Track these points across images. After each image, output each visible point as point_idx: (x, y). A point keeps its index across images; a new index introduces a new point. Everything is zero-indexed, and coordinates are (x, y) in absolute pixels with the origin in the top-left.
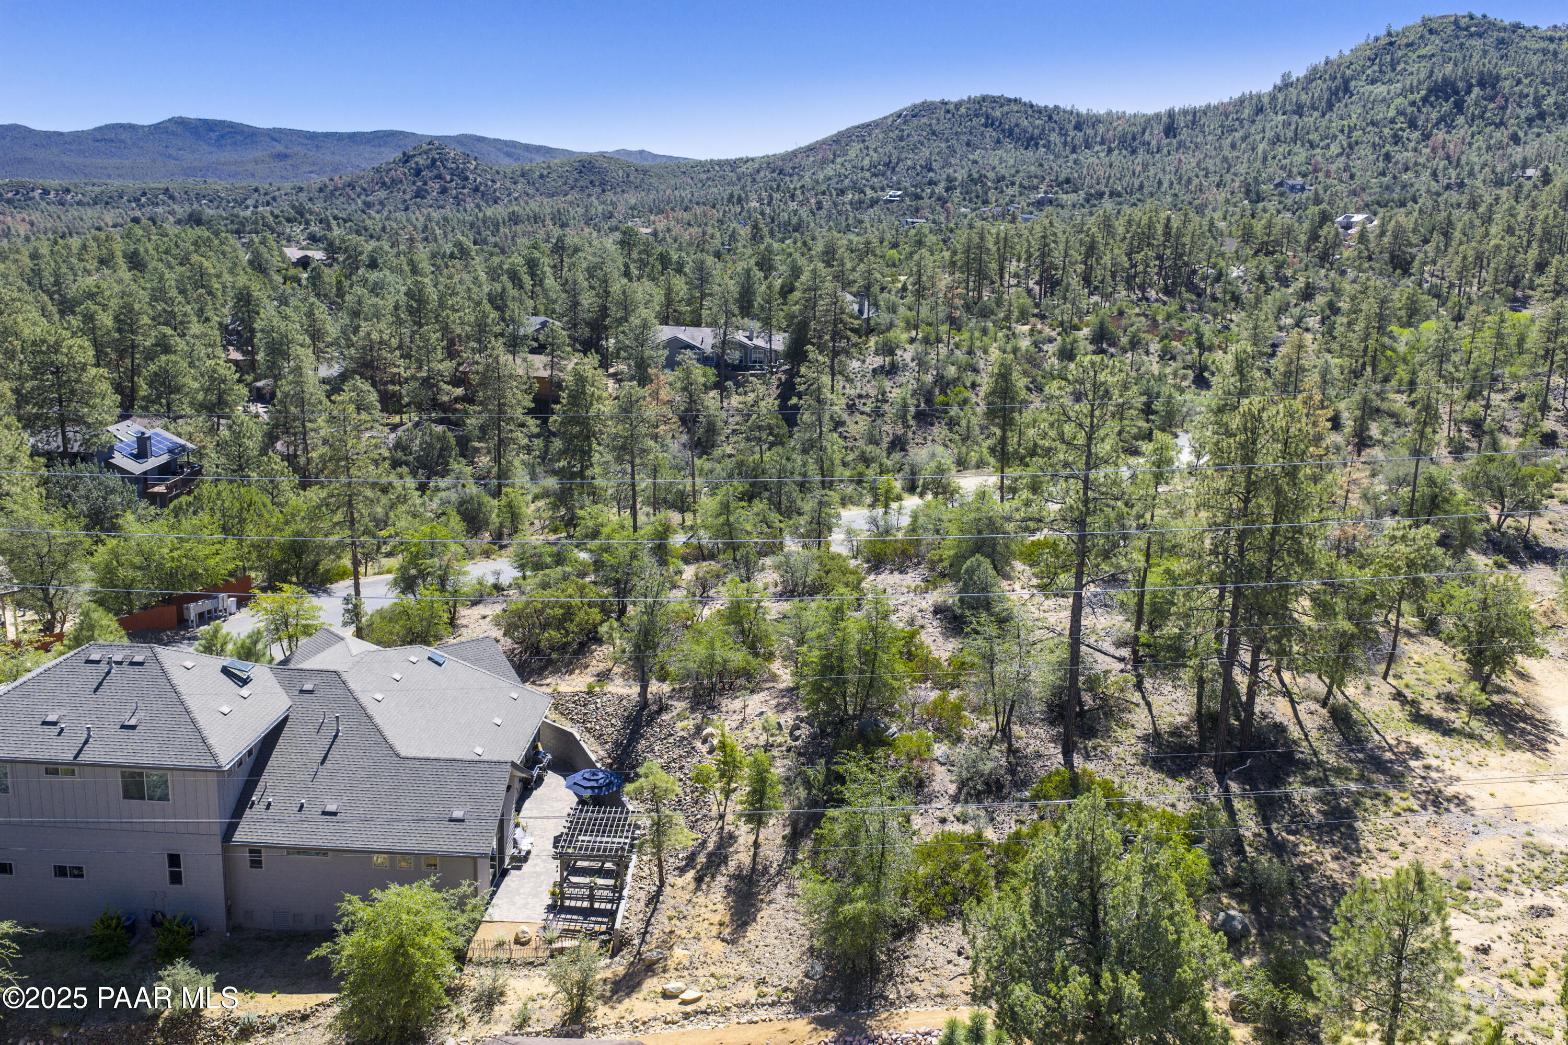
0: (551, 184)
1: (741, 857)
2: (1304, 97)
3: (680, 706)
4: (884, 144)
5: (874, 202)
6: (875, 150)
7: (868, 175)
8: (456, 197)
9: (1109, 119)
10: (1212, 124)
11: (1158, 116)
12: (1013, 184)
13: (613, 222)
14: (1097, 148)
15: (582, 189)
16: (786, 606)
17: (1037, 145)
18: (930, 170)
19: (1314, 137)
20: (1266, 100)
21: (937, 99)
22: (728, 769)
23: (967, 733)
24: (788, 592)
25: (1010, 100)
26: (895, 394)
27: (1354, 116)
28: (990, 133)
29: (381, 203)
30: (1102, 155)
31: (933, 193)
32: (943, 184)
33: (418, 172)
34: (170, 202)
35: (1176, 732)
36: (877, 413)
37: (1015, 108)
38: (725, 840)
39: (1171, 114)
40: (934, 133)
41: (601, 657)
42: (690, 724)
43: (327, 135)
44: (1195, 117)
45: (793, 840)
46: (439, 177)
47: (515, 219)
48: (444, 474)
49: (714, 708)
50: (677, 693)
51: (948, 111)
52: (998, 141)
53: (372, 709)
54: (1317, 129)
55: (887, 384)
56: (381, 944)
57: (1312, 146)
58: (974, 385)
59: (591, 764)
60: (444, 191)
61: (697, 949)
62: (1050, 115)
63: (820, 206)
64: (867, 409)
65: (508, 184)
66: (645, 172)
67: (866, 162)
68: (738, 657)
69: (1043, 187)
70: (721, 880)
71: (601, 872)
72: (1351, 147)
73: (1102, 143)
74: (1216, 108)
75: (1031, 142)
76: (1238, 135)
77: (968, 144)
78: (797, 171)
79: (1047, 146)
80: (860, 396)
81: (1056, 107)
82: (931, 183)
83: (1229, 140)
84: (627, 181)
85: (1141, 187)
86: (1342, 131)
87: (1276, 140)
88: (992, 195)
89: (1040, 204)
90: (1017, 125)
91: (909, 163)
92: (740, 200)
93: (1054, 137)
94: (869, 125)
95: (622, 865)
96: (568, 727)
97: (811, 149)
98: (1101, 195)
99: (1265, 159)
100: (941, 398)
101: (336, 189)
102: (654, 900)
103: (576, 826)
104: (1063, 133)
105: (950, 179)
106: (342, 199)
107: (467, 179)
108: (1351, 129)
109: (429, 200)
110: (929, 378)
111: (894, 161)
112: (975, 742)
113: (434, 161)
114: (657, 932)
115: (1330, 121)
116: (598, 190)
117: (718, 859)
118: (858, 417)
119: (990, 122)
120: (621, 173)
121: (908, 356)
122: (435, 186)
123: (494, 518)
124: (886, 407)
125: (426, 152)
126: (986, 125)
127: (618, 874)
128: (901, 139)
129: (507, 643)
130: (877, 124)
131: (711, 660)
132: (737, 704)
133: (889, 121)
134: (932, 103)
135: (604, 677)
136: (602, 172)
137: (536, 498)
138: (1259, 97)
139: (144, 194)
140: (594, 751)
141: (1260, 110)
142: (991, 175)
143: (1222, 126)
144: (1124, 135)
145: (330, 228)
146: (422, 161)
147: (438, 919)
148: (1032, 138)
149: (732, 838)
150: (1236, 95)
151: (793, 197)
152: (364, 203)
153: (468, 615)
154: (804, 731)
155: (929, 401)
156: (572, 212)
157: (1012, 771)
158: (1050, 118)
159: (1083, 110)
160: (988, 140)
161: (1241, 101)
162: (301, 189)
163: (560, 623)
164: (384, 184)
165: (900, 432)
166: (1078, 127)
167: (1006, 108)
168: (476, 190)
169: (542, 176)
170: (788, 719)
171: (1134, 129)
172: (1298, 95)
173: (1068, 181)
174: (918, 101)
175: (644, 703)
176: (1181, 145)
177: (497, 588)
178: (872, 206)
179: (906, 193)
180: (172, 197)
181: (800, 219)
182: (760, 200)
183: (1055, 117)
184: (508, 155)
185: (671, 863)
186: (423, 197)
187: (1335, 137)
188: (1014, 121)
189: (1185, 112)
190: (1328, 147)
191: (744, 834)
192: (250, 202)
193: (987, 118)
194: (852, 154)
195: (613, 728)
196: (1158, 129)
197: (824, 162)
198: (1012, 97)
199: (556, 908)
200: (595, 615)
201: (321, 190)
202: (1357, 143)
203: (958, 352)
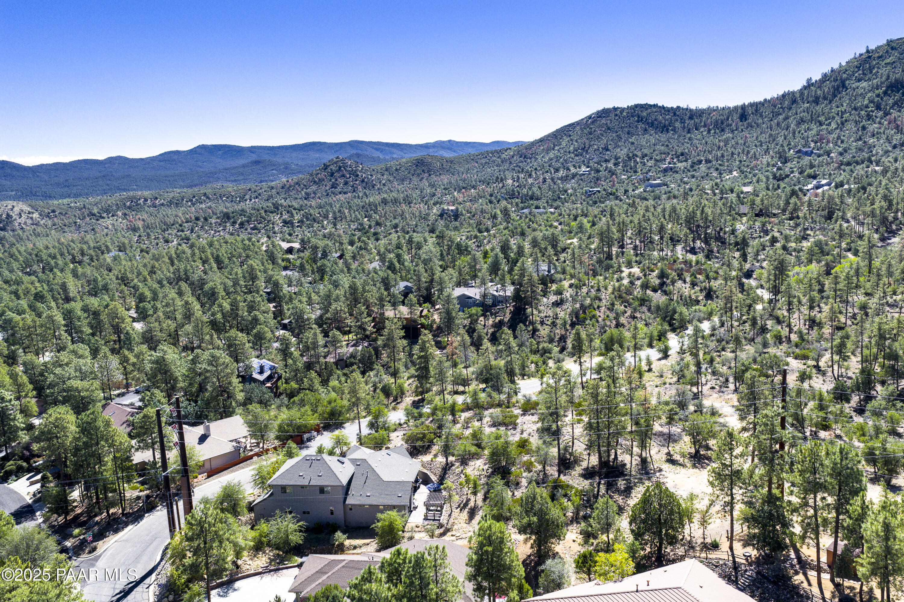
0: (401, 174)
1: (472, 504)
2: (819, 92)
3: (457, 464)
4: (581, 137)
5: (574, 176)
6: (576, 141)
7: (573, 155)
8: (353, 186)
9: (709, 111)
10: (767, 112)
11: (736, 108)
12: (651, 159)
13: (435, 199)
14: (702, 129)
15: (418, 175)
16: (494, 429)
17: (667, 130)
18: (607, 150)
19: (822, 118)
20: (798, 95)
21: (611, 106)
22: (468, 481)
23: (534, 469)
24: (495, 424)
25: (651, 106)
26: (562, 315)
27: (845, 105)
28: (641, 125)
29: (314, 193)
30: (705, 133)
31: (607, 167)
32: (613, 161)
33: (332, 175)
34: (208, 201)
35: (593, 467)
36: (554, 324)
37: (655, 110)
38: (468, 500)
39: (743, 107)
40: (609, 129)
41: (435, 449)
42: (460, 469)
43: (279, 147)
44: (756, 107)
45: (485, 500)
46: (343, 176)
47: (384, 202)
48: (372, 370)
49: (467, 465)
50: (456, 460)
51: (616, 115)
52: (646, 130)
53: (375, 469)
54: (823, 114)
55: (558, 310)
56: (387, 523)
57: (821, 124)
58: (599, 307)
59: (433, 482)
60: (346, 183)
61: (460, 526)
62: (675, 112)
63: (545, 180)
64: (549, 323)
65: (379, 176)
66: (451, 162)
67: (572, 148)
68: (473, 449)
69: (668, 159)
70: (467, 510)
71: (437, 511)
72: (843, 124)
73: (705, 126)
74: (769, 101)
75: (664, 129)
76: (781, 117)
77: (628, 133)
78: (534, 156)
79: (674, 130)
80: (546, 317)
81: (678, 107)
82: (606, 161)
83: (776, 121)
84: (442, 168)
85: (723, 156)
86: (838, 114)
87: (802, 121)
88: (639, 167)
89: (665, 170)
90: (656, 120)
91: (595, 147)
92: (502, 180)
93: (678, 125)
94: (573, 124)
95: (442, 508)
96: (426, 471)
97: (541, 140)
98: (700, 162)
99: (794, 133)
100: (582, 315)
101: (290, 186)
102: (450, 515)
103: (430, 498)
104: (683, 121)
105: (617, 158)
106: (294, 192)
107: (357, 176)
108: (843, 113)
109: (339, 189)
110: (578, 306)
111: (587, 146)
112: (536, 472)
113: (340, 167)
114: (450, 522)
115: (831, 109)
116: (427, 175)
117: (466, 505)
118: (545, 326)
119: (640, 119)
120: (438, 164)
121: (568, 295)
122: (341, 181)
123: (395, 393)
124: (558, 321)
125: (336, 163)
126: (638, 121)
127: (441, 511)
128: (590, 133)
129: (406, 446)
130: (578, 123)
131: (465, 451)
132: (473, 463)
133: (585, 121)
134: (608, 109)
135: (436, 456)
136: (429, 164)
137: (408, 378)
138: (793, 93)
139: (194, 197)
140: (434, 478)
141: (794, 101)
142: (639, 154)
143: (772, 112)
144: (717, 121)
145: (292, 216)
146: (333, 168)
147: (398, 518)
148: (665, 126)
149: (470, 499)
150: (781, 93)
151: (530, 176)
152: (306, 193)
153: (393, 435)
154: (490, 470)
155: (577, 317)
156: (414, 195)
157: (543, 480)
158: (675, 114)
159: (693, 107)
160: (640, 129)
161: (784, 96)
162: (272, 188)
163: (422, 439)
164: (315, 182)
165: (563, 333)
166: (691, 118)
167: (649, 111)
168: (363, 181)
169: (396, 170)
170: (486, 467)
171: (722, 117)
172: (816, 91)
173: (682, 154)
174: (600, 108)
175: (447, 464)
176: (750, 126)
177: (400, 424)
178: (573, 178)
179: (591, 170)
180: (208, 198)
181: (533, 193)
182: (513, 179)
183: (678, 113)
184: (377, 149)
185: (454, 507)
186: (336, 188)
187: (834, 118)
188: (654, 117)
189: (751, 105)
190: (829, 124)
191: (472, 498)
192: (247, 197)
193: (639, 117)
194: (564, 144)
195: (439, 471)
196: (736, 117)
197: (548, 150)
198: (652, 103)
199: (426, 519)
200: (432, 436)
201: (283, 188)
202: (846, 121)
203: (592, 290)
